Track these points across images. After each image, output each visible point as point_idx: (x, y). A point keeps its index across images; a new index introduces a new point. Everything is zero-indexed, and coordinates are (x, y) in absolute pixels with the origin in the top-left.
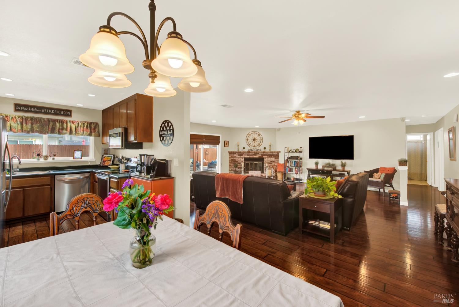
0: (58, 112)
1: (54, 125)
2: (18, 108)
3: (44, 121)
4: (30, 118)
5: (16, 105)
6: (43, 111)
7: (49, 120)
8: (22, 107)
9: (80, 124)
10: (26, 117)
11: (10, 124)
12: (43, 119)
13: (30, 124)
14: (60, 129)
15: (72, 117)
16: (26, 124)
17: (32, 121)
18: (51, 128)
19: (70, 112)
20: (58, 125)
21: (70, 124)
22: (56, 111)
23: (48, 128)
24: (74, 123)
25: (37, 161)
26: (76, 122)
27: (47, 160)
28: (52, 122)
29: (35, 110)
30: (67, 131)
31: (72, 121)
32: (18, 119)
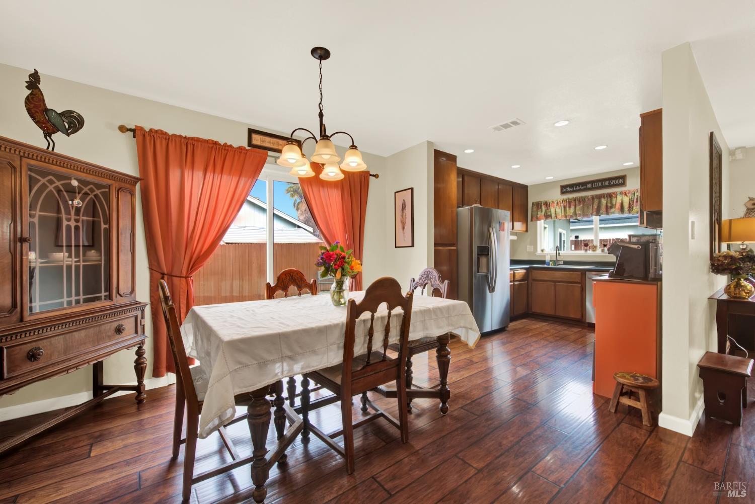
0: (607, 183)
1: (600, 203)
2: (564, 190)
3: (588, 200)
5: (563, 187)
6: (589, 186)
7: (593, 198)
8: (567, 188)
9: (636, 194)
10: (571, 199)
11: (555, 210)
12: (587, 197)
13: (573, 207)
14: (609, 207)
15: (626, 186)
16: (570, 207)
17: (575, 202)
18: (596, 207)
19: (623, 179)
20: (604, 201)
21: (621, 197)
22: (604, 183)
23: (592, 209)
24: (628, 195)
25: (584, 252)
26: (630, 191)
27: (595, 252)
28: (597, 199)
29: (580, 188)
30: (616, 209)
31: (624, 192)
32: (562, 203)
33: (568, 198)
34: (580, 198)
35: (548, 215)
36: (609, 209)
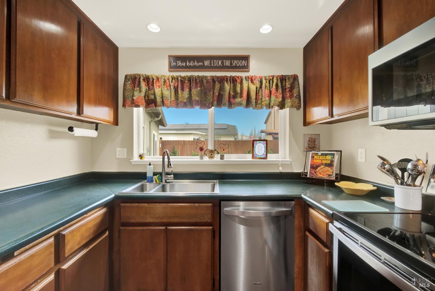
0: (227, 63)
1: (222, 89)
3: (207, 82)
6: (207, 63)
7: (214, 79)
9: (264, 82)
10: (183, 78)
11: (162, 91)
12: (206, 77)
13: (187, 90)
14: (231, 97)
15: (249, 70)
16: (183, 89)
17: (190, 84)
18: (217, 94)
19: (246, 61)
20: (228, 87)
21: (247, 84)
22: (225, 62)
23: (212, 95)
24: (254, 81)
25: (199, 160)
26: (256, 78)
27: (213, 160)
28: (218, 82)
29: (195, 64)
30: (243, 98)
31: (250, 77)
32: (172, 82)
33: (180, 76)
34: (197, 77)
35: (150, 98)
36: (232, 99)
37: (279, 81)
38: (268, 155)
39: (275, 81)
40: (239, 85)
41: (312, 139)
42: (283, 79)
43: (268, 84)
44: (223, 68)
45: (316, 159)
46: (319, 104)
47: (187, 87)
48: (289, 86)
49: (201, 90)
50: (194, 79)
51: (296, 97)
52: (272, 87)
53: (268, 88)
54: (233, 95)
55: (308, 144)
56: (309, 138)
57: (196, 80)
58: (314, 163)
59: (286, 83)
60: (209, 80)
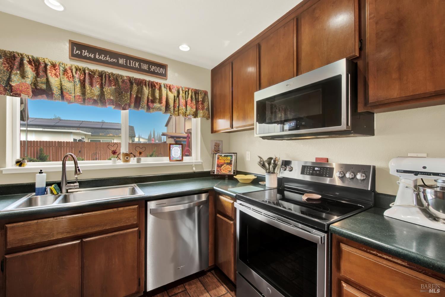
0: (145, 67)
1: (140, 91)
2: (77, 52)
3: (123, 81)
4: (97, 74)
5: (73, 45)
6: (121, 61)
7: (131, 81)
8: (84, 51)
9: (181, 92)
10: (91, 71)
11: (61, 81)
12: (122, 77)
13: (98, 86)
15: (167, 78)
16: (91, 84)
17: (102, 80)
18: (135, 96)
19: (164, 69)
20: (147, 91)
21: (166, 91)
22: (143, 65)
23: (129, 97)
24: (172, 90)
25: (111, 164)
26: (174, 87)
27: (128, 163)
28: (136, 84)
29: (107, 59)
30: (162, 105)
31: (168, 85)
32: (76, 73)
33: (88, 69)
34: (110, 75)
35: (38, 88)
36: (150, 103)
37: (193, 93)
38: (184, 158)
39: (190, 94)
40: (158, 91)
41: (217, 144)
42: (196, 92)
43: (184, 94)
44: (140, 70)
45: (220, 160)
46: (223, 117)
47: (98, 83)
48: (201, 99)
49: (115, 89)
50: (107, 76)
51: (206, 109)
52: (188, 98)
53: (185, 99)
54: (151, 100)
55: (215, 148)
56: (215, 143)
57: (109, 77)
58: (219, 163)
59: (198, 96)
60: (126, 80)
